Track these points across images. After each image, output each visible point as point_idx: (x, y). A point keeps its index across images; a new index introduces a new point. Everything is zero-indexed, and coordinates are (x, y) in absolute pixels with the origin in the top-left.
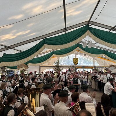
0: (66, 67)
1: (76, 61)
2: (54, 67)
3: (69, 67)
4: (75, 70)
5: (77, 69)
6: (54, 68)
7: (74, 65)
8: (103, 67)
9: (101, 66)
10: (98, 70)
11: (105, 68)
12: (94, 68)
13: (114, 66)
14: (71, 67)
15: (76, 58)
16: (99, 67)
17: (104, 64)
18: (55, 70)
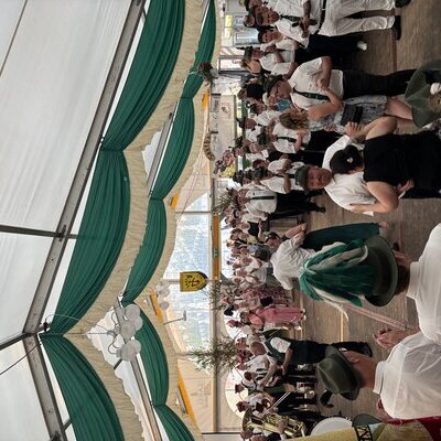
0: (216, 319)
1: (191, 281)
2: (217, 373)
3: (216, 308)
4: (228, 283)
5: (222, 276)
6: (222, 371)
7: (208, 288)
8: (213, 181)
9: (209, 186)
10: (225, 197)
11: (215, 172)
12: (217, 211)
13: (207, 142)
14: (215, 302)
15: (181, 282)
16: (213, 196)
17: (201, 177)
18: (231, 365)
